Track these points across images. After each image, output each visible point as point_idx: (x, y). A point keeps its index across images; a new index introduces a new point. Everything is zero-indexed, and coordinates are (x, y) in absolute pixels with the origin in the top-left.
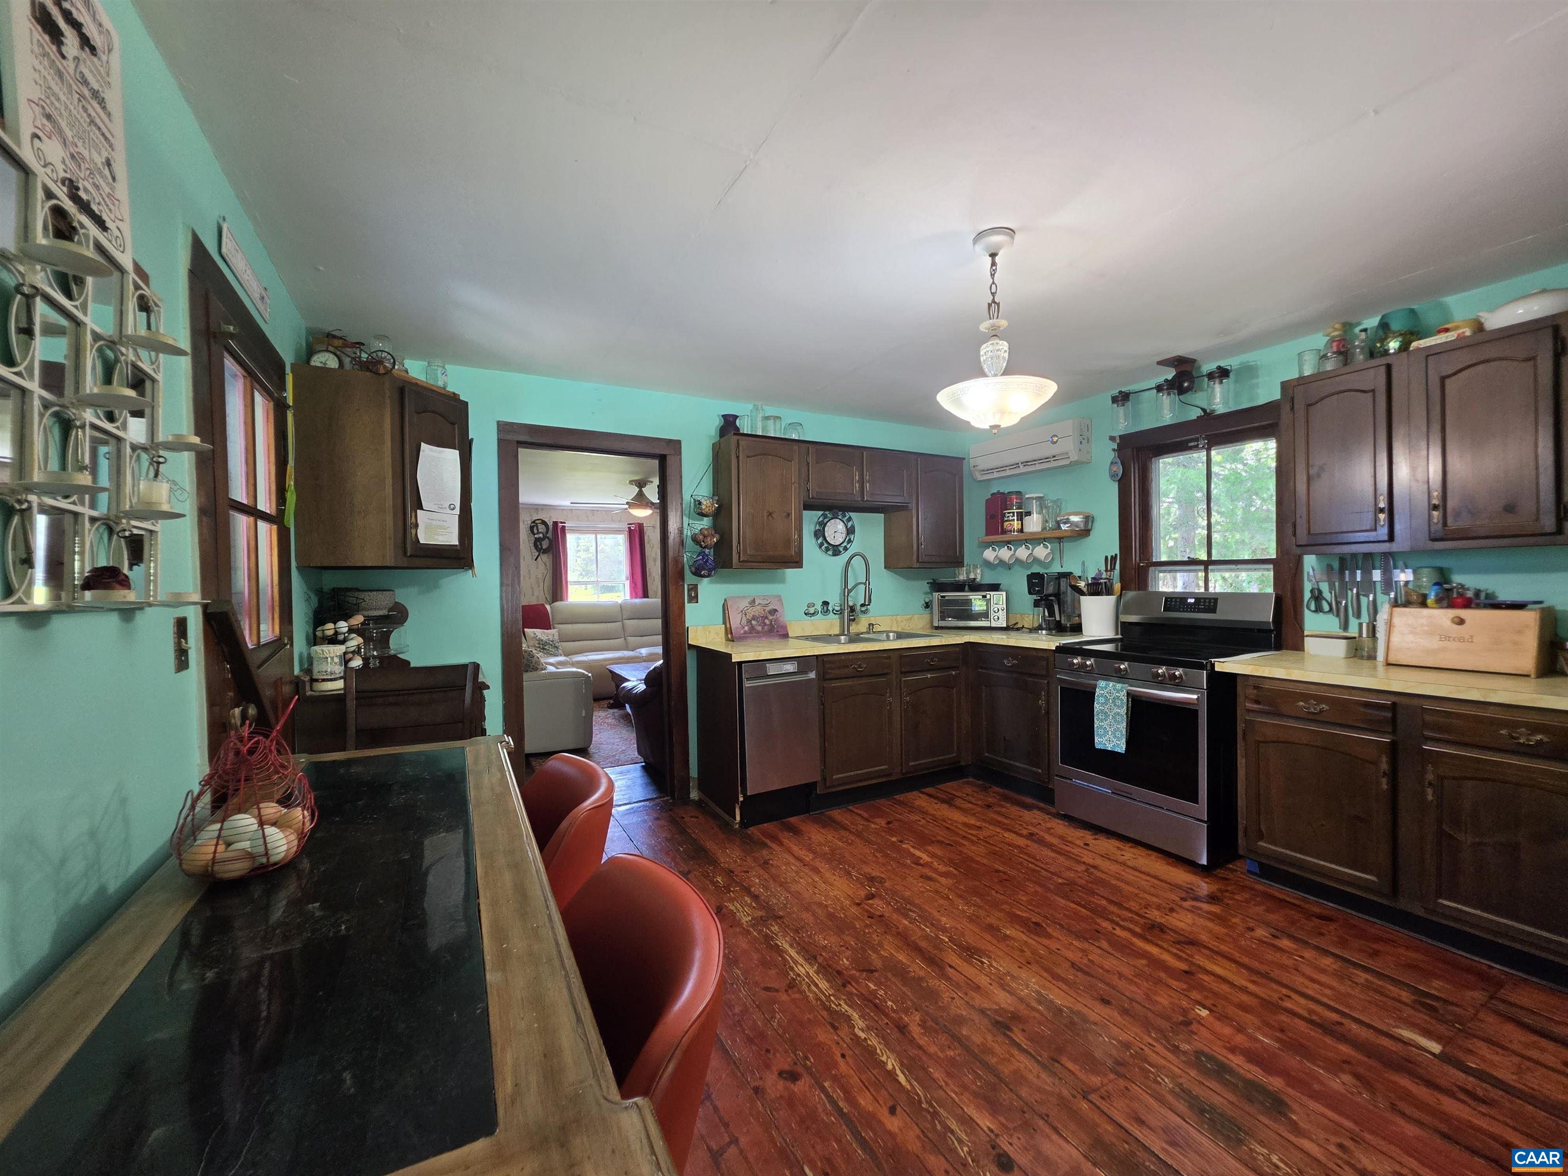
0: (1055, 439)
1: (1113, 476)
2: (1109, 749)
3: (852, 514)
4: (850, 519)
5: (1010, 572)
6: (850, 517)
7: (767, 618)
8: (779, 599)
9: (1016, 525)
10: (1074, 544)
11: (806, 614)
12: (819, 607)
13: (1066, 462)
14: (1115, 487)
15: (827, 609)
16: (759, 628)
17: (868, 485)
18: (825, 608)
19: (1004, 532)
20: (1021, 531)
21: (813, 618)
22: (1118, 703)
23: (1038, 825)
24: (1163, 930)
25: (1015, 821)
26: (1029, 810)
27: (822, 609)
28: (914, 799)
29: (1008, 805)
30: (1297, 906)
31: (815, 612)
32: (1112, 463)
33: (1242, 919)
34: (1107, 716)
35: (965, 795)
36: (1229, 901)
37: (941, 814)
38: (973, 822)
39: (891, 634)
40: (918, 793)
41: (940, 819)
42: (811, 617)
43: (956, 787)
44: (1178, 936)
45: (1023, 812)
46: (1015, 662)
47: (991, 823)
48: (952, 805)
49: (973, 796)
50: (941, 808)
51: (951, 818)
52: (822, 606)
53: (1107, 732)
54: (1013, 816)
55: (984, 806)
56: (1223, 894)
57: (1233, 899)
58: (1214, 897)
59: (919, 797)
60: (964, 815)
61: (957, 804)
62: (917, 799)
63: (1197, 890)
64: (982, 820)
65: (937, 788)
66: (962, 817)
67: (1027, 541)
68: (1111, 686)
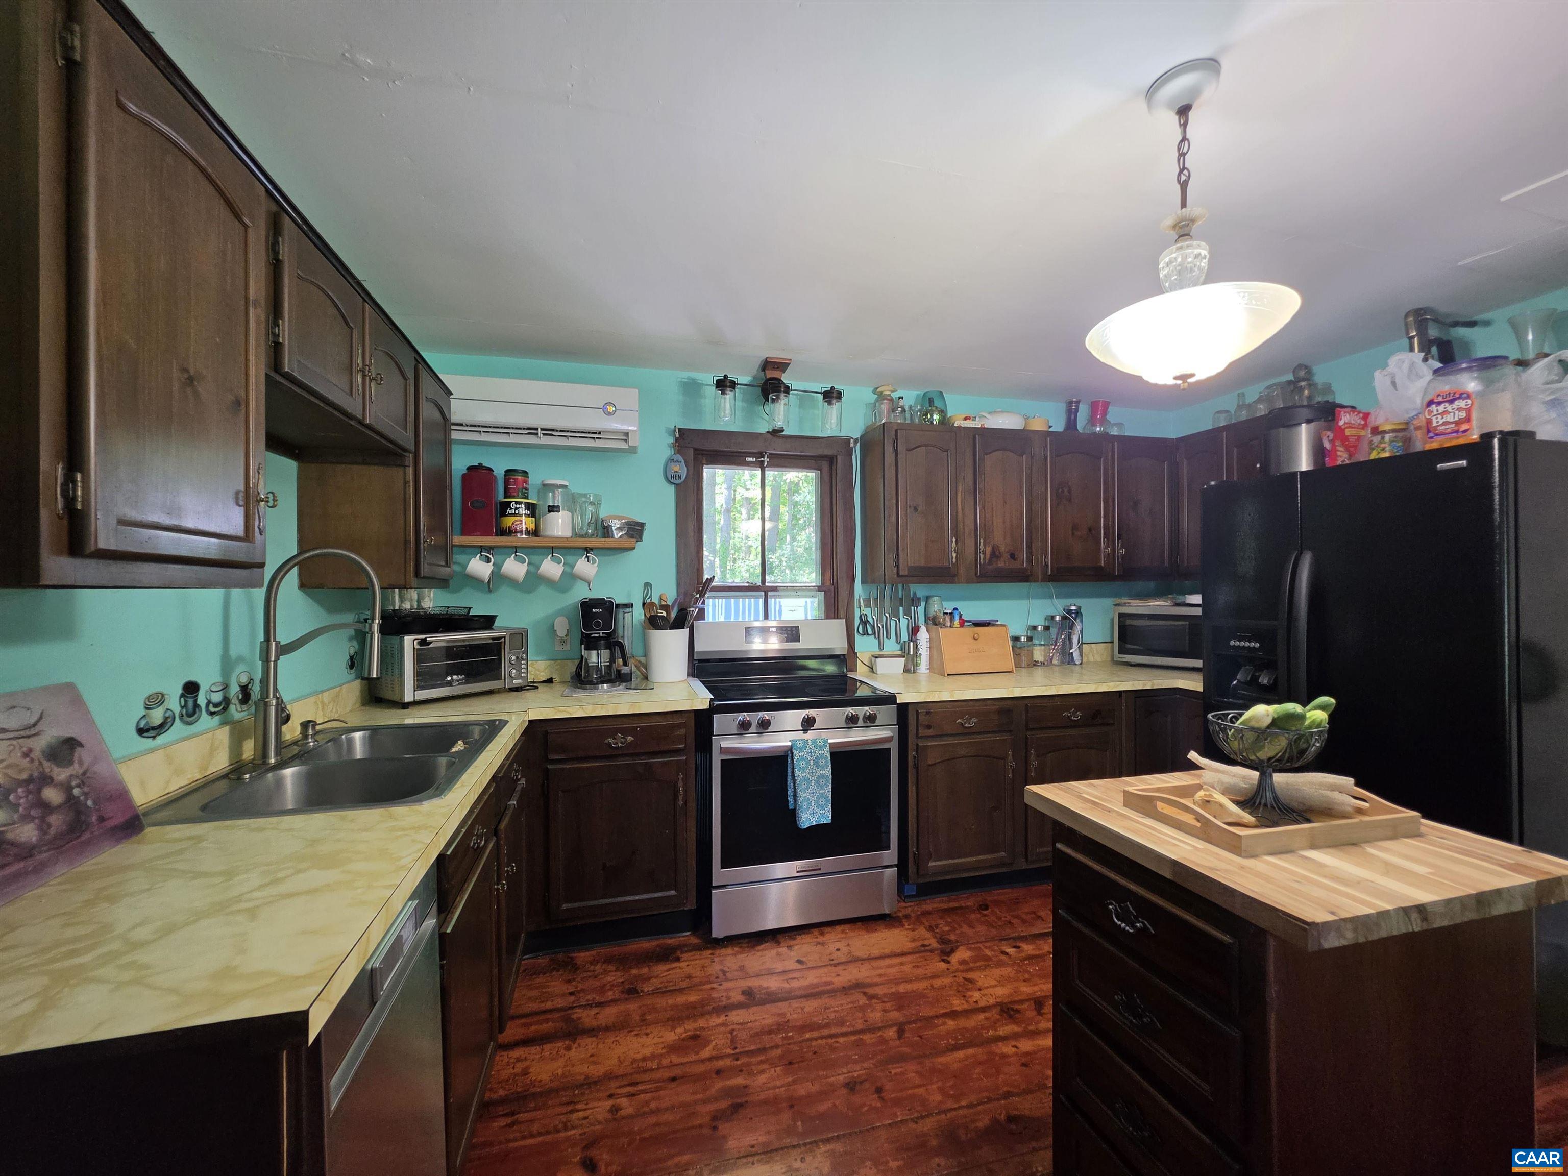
0: (611, 409)
1: (669, 478)
2: (814, 823)
7: (45, 780)
8: (73, 696)
9: (526, 523)
11: (141, 732)
12: (174, 704)
13: (623, 445)
14: (670, 492)
15: (196, 706)
16: (28, 833)
17: (373, 386)
18: (190, 703)
19: (502, 532)
20: (536, 533)
21: (161, 740)
22: (822, 762)
23: (725, 975)
24: (1012, 1009)
25: (701, 990)
26: (678, 959)
27: (182, 707)
28: (525, 1073)
29: (645, 970)
30: (961, 908)
31: (166, 719)
32: (672, 460)
33: (986, 947)
34: (809, 783)
35: (572, 998)
36: (953, 937)
37: (615, 1061)
38: (670, 1037)
39: (358, 735)
40: (505, 1053)
41: (631, 1074)
42: (154, 737)
43: (534, 993)
44: (1025, 1006)
45: (680, 968)
46: (630, 738)
47: (693, 1017)
48: (592, 1032)
49: (582, 990)
50: (591, 1052)
51: (638, 1056)
52: (182, 699)
53: (810, 804)
54: (684, 985)
55: (626, 996)
56: (937, 933)
57: (948, 933)
58: (943, 941)
59: (518, 1060)
60: (636, 1035)
61: (595, 1023)
62: (528, 1067)
63: (926, 943)
64: (674, 1021)
65: (513, 1018)
66: (644, 1040)
67: (552, 549)
68: (810, 744)
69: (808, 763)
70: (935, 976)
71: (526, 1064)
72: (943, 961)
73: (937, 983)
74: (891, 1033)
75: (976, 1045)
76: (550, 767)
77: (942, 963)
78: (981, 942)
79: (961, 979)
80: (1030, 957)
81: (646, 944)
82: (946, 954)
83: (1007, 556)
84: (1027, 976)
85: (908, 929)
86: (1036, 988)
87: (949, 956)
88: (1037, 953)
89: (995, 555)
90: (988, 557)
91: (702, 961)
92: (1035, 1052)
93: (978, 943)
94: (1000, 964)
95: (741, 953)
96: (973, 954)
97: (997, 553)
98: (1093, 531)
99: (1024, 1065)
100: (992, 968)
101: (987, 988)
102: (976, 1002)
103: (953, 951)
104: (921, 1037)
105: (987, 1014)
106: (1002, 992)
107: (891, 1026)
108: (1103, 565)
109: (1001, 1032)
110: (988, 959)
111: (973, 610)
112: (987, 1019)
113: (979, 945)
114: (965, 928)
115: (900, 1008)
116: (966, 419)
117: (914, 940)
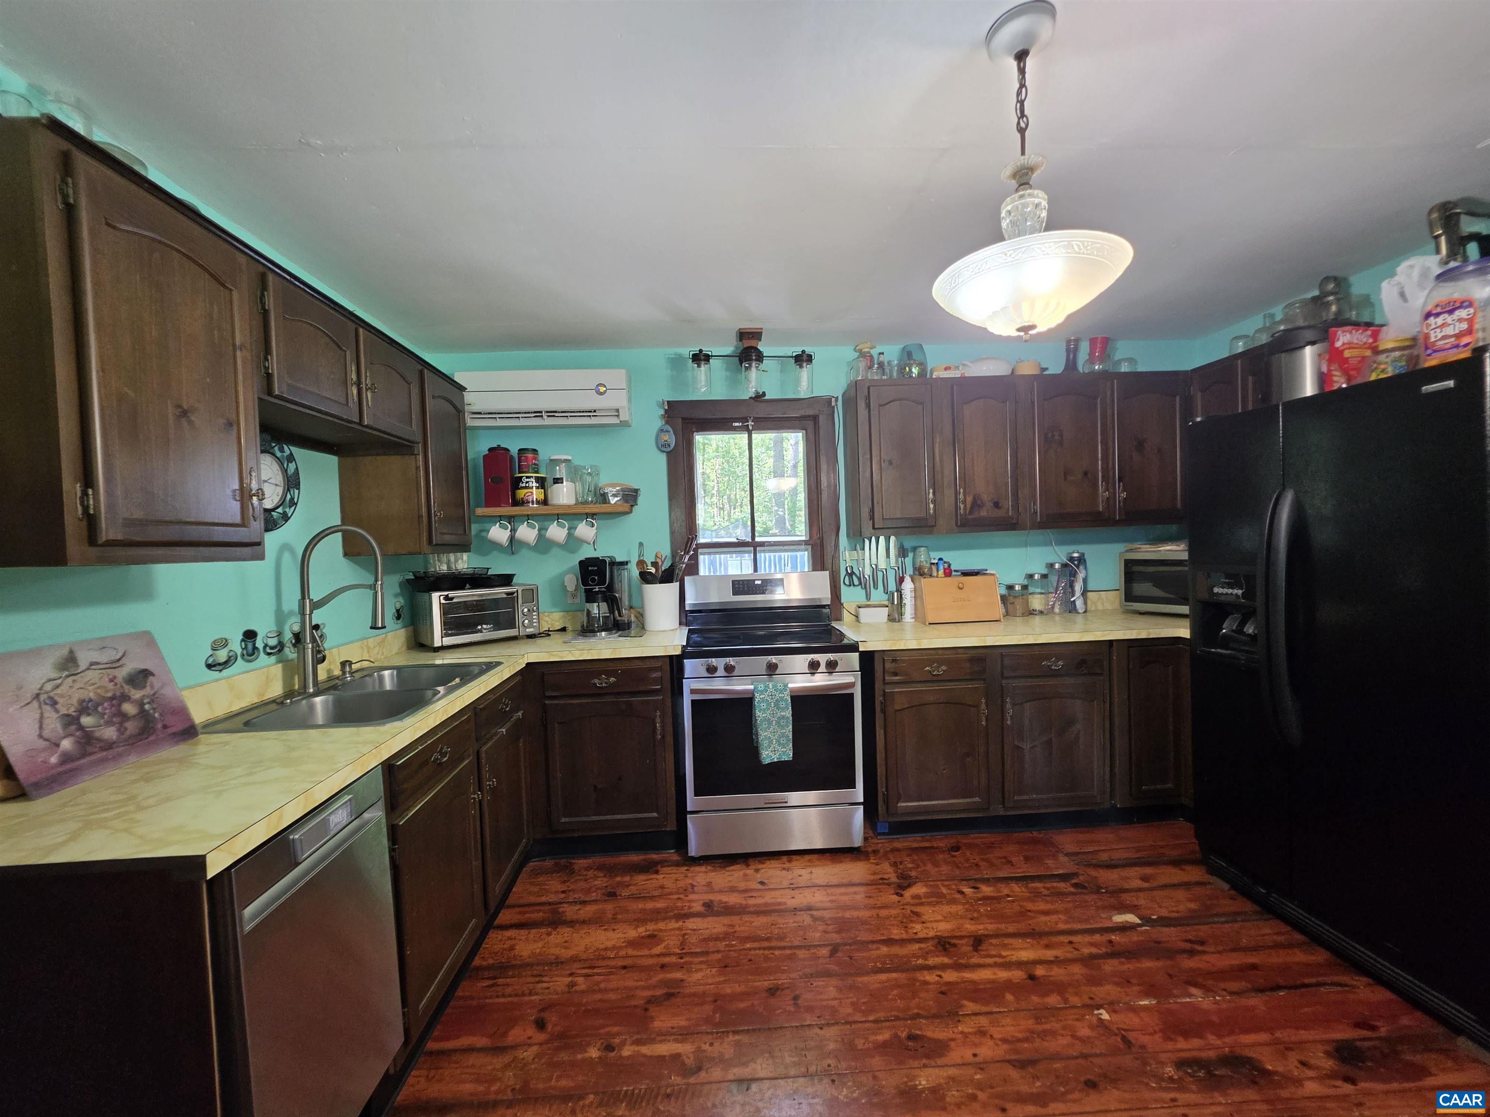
0: (602, 389)
1: (661, 447)
2: (776, 760)
3: (296, 450)
4: (291, 458)
5: (515, 557)
6: (291, 454)
7: (125, 698)
8: (147, 639)
9: (536, 494)
10: (612, 521)
11: (209, 666)
12: (236, 645)
13: (615, 421)
14: (662, 460)
15: (255, 648)
16: (110, 733)
17: (369, 395)
18: (250, 646)
19: (517, 503)
20: (545, 502)
21: (226, 673)
22: (782, 704)
23: (692, 888)
24: (949, 943)
25: (670, 899)
26: (657, 872)
27: (243, 649)
28: (512, 948)
29: (627, 879)
30: (932, 848)
31: (230, 657)
32: (662, 430)
33: (944, 886)
34: (770, 723)
35: (563, 895)
36: (913, 874)
37: (582, 948)
38: (632, 933)
39: (387, 673)
40: (500, 932)
41: (592, 960)
42: (221, 671)
43: (536, 889)
44: (964, 941)
45: (657, 879)
46: (612, 679)
47: (656, 921)
48: (571, 923)
49: (573, 890)
50: (566, 939)
51: (601, 947)
52: (243, 643)
53: (771, 742)
54: (656, 893)
55: (606, 898)
56: (899, 868)
57: (910, 869)
58: (903, 876)
59: (510, 938)
60: (606, 929)
61: (575, 917)
62: (514, 945)
63: (886, 876)
64: (640, 921)
65: (513, 906)
66: (610, 934)
67: (558, 516)
68: (771, 687)
69: (769, 704)
70: (885, 907)
71: (514, 942)
72: (897, 894)
73: (884, 913)
74: (825, 951)
75: (902, 971)
76: (547, 702)
77: (895, 896)
78: (941, 880)
79: (909, 912)
80: (986, 898)
81: (635, 858)
82: (901, 888)
83: (989, 505)
84: (975, 915)
85: (872, 863)
86: (981, 927)
87: (903, 890)
88: (996, 895)
89: (977, 504)
90: (968, 506)
91: (676, 876)
92: (957, 983)
93: (938, 881)
94: (953, 902)
95: (713, 871)
96: (929, 891)
97: (979, 502)
98: (1088, 475)
99: (943, 993)
100: (943, 904)
101: (931, 922)
102: (916, 933)
103: (909, 886)
104: (851, 958)
105: (923, 945)
106: (944, 927)
107: (826, 945)
108: (1101, 510)
109: (931, 962)
110: (943, 896)
111: (960, 560)
112: (920, 949)
113: (939, 883)
114: (929, 867)
115: (839, 932)
116: (946, 369)
117: (875, 873)
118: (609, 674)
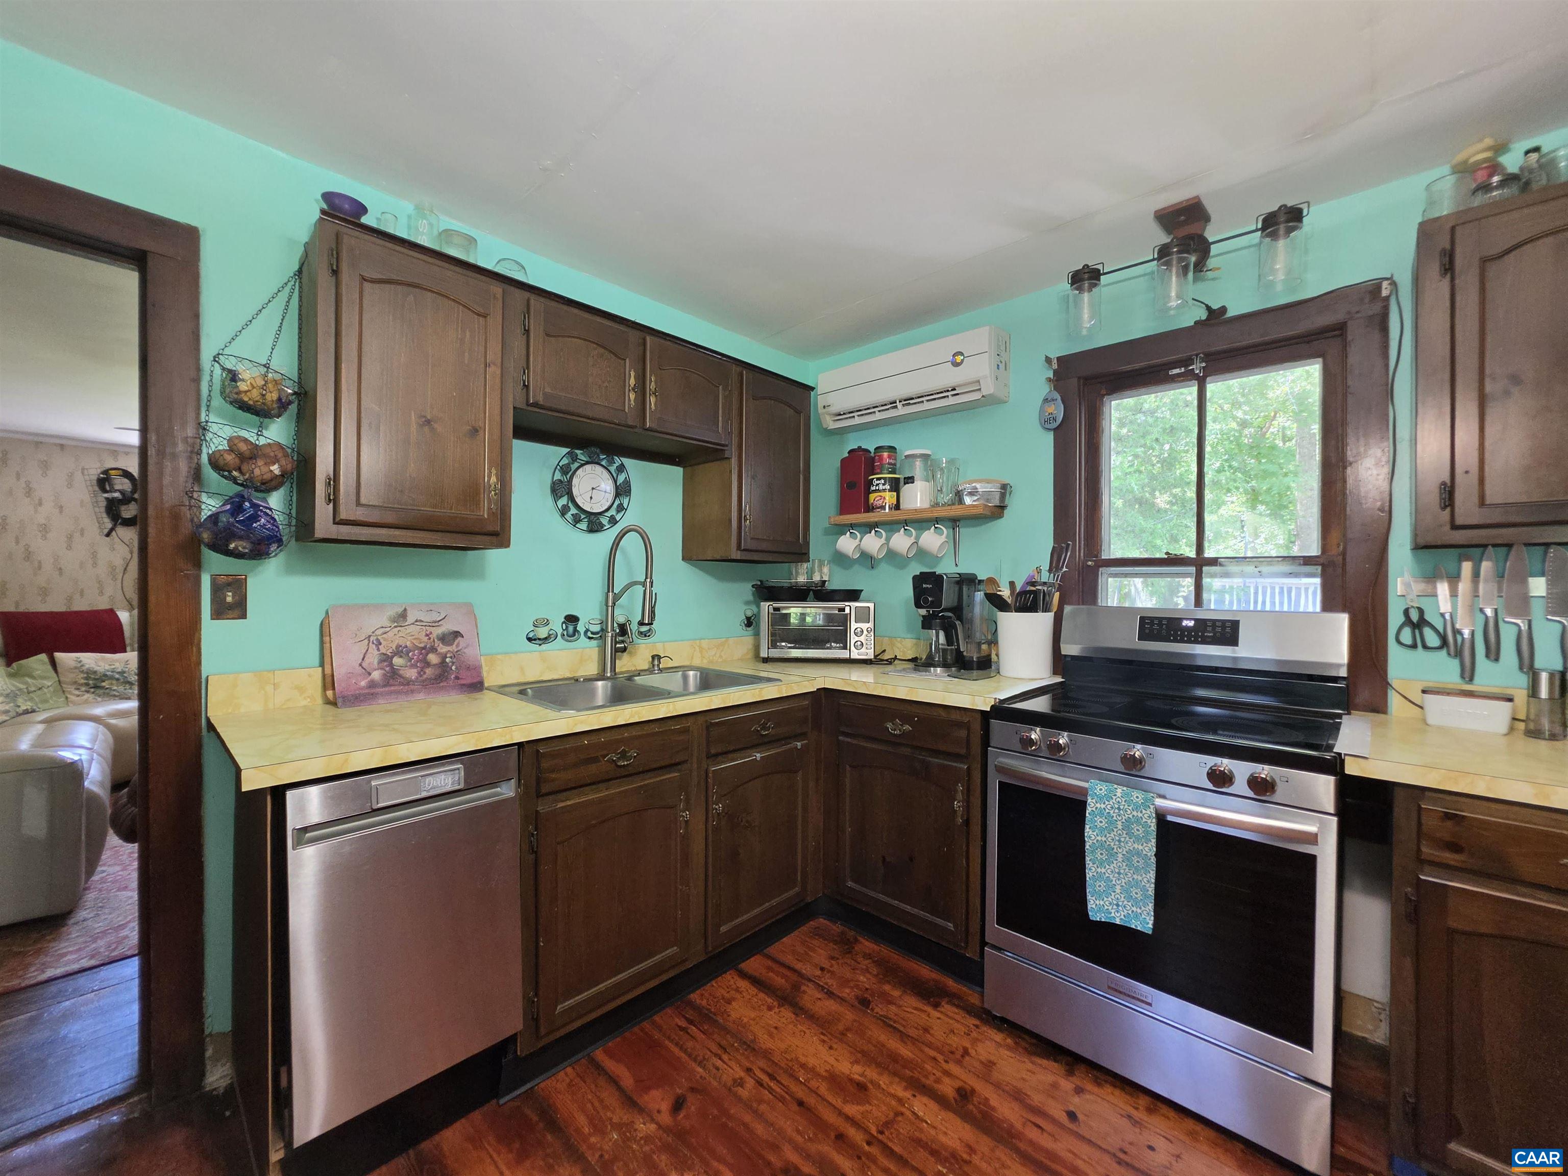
0: (959, 359)
1: (1046, 422)
2: (1118, 922)
3: (628, 462)
4: (621, 468)
5: (874, 572)
6: (622, 465)
7: (433, 650)
8: (469, 610)
9: (889, 498)
10: (978, 529)
11: (530, 639)
12: (557, 626)
13: (976, 396)
14: (1047, 441)
15: (576, 631)
16: (412, 674)
17: (653, 399)
18: (571, 629)
19: (869, 508)
20: (897, 507)
21: (544, 647)
22: (1138, 830)
23: (963, 1056)
25: (922, 1051)
26: (936, 1006)
27: (564, 630)
28: (729, 1002)
29: (896, 993)
31: (550, 635)
32: (1046, 400)
34: (1111, 854)
35: (818, 973)
37: (783, 1046)
38: (846, 1067)
39: (691, 673)
40: (736, 977)
41: (781, 1068)
42: (540, 645)
43: (800, 949)
45: (928, 1015)
46: (907, 727)
47: (882, 1067)
48: (799, 1010)
49: (832, 973)
50: (780, 1025)
51: (802, 1059)
52: (564, 625)
53: (1112, 888)
54: (913, 1032)
55: (856, 1003)
59: (737, 990)
60: (824, 1041)
61: (809, 1005)
62: (734, 999)
64: (864, 1056)
65: (768, 957)
66: (823, 1051)
67: (906, 523)
68: (1119, 794)
69: (1112, 823)
71: (738, 996)
76: (841, 738)
81: (926, 972)
91: (956, 1025)
95: (1009, 1048)
118: (906, 719)
